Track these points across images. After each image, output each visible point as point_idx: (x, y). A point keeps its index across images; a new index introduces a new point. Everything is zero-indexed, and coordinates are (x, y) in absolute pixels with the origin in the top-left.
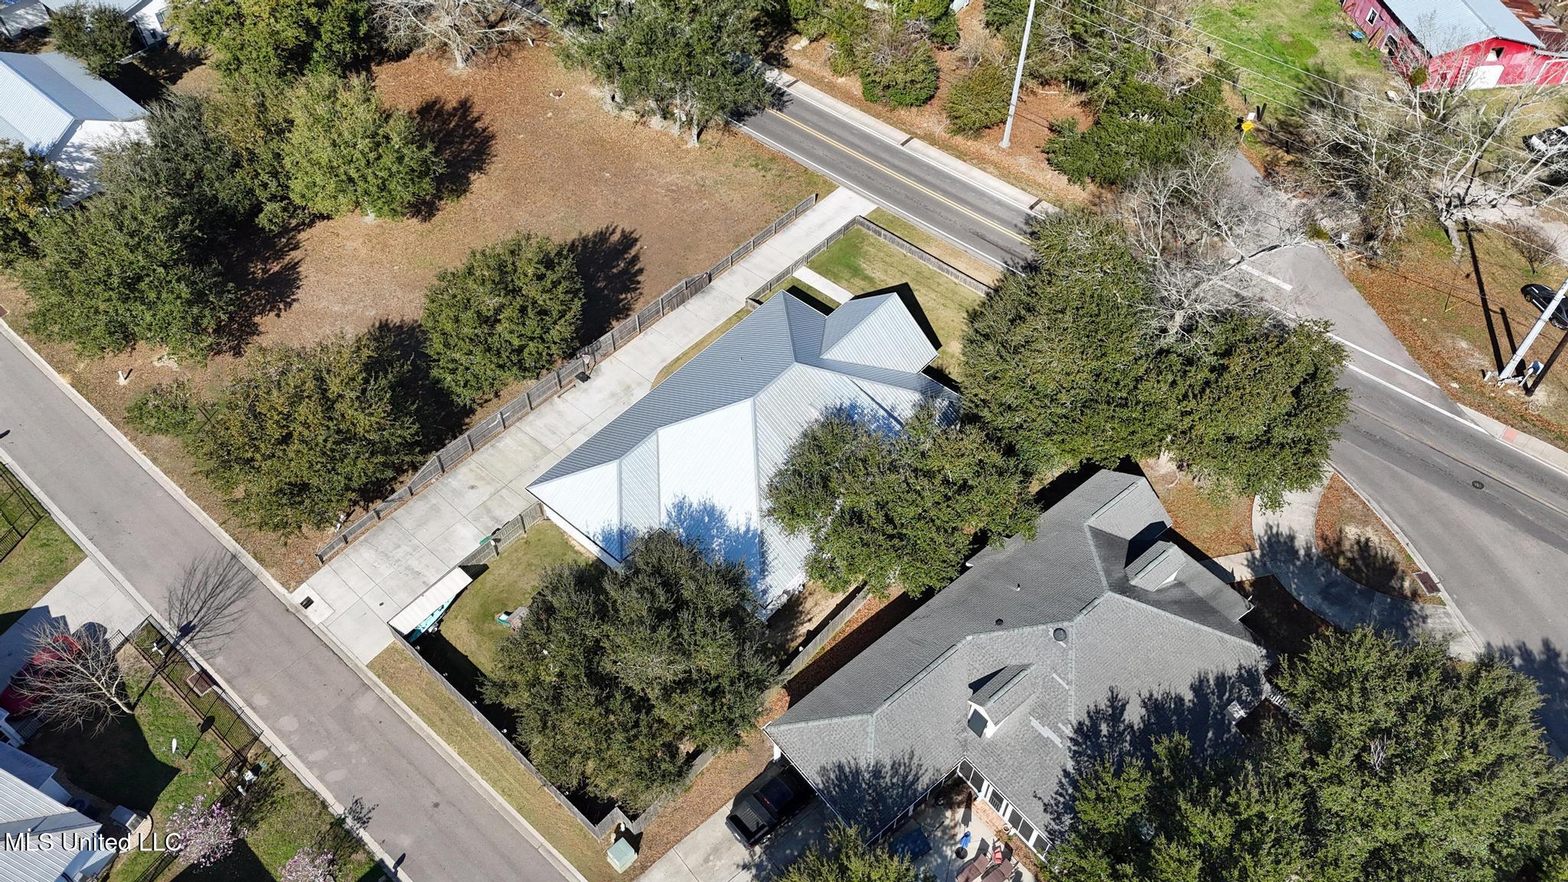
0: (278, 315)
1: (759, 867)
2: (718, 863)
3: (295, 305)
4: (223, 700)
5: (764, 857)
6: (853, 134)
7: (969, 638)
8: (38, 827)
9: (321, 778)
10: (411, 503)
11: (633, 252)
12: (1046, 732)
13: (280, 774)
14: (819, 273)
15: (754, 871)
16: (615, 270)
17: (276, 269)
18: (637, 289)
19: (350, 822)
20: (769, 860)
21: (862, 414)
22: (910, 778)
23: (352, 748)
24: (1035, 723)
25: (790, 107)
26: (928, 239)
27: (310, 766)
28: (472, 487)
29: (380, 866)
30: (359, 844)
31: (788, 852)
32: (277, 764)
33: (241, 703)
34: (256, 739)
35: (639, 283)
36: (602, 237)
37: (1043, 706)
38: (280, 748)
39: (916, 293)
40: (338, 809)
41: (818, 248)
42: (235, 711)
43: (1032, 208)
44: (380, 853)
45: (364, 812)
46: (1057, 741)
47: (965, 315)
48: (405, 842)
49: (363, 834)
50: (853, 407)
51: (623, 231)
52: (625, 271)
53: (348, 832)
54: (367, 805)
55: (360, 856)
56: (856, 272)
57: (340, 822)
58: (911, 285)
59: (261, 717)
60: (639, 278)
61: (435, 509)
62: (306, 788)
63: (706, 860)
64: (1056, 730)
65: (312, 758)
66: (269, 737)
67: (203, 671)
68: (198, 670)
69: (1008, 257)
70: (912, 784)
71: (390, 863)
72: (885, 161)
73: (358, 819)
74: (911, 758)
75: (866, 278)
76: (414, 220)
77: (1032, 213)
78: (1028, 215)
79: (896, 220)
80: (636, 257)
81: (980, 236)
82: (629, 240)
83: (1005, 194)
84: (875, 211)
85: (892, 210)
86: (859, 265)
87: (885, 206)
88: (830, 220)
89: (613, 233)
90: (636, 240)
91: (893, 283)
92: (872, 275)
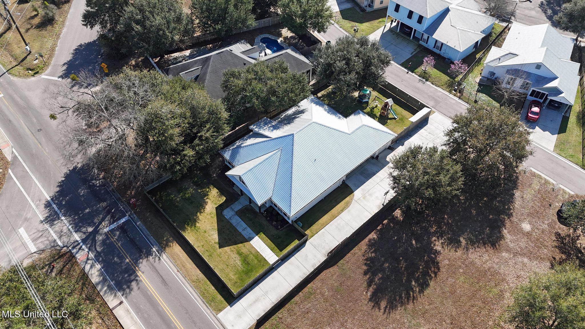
9: (437, 89)
13: (448, 90)
16: (380, 275)
18: (366, 260)
26: (195, 284)
27: (440, 91)
29: (413, 72)
30: (419, 76)
32: (450, 92)
34: (459, 98)
35: (365, 264)
36: (391, 307)
38: (451, 96)
39: (217, 240)
40: (428, 83)
43: (121, 303)
47: (197, 225)
49: (419, 78)
51: (379, 309)
52: (374, 274)
53: (424, 78)
54: (421, 83)
55: (418, 74)
56: (245, 260)
57: (427, 80)
58: (217, 246)
60: (365, 268)
62: (439, 87)
69: (156, 264)
71: (409, 72)
73: (422, 80)
75: (240, 254)
77: (123, 299)
78: (126, 297)
79: (210, 301)
80: (369, 285)
81: (164, 282)
82: (375, 299)
83: (132, 318)
84: (220, 310)
85: (209, 312)
86: (242, 264)
87: (212, 316)
88: (251, 305)
89: (386, 307)
90: (370, 300)
91: (227, 249)
92: (237, 256)
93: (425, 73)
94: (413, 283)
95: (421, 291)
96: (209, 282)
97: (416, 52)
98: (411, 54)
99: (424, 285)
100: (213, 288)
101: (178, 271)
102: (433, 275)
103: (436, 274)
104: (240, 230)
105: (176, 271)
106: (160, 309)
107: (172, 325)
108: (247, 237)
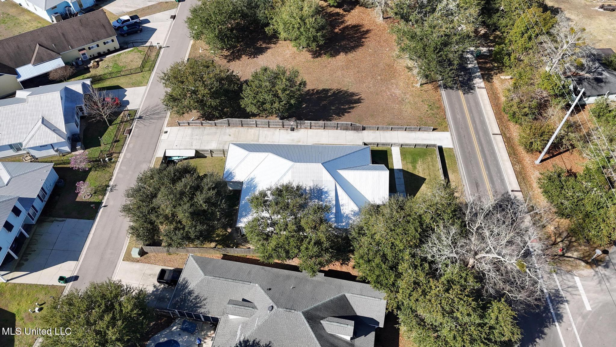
0: (249, 58)
1: (157, 290)
2: (151, 279)
3: (255, 59)
4: (126, 139)
5: (161, 289)
6: (480, 118)
7: (257, 285)
8: (55, 130)
9: (118, 173)
10: (213, 127)
11: (354, 105)
12: (239, 333)
13: (113, 165)
14: (401, 153)
15: (155, 289)
16: (342, 107)
17: (264, 46)
18: (341, 116)
19: (109, 189)
20: (161, 291)
21: (326, 197)
22: (199, 305)
23: (130, 173)
24: (240, 327)
25: (470, 95)
26: (456, 171)
27: (120, 168)
28: (230, 135)
29: (101, 203)
30: (105, 195)
31: (167, 294)
32: (115, 162)
33: (128, 143)
34: (120, 153)
35: (344, 115)
36: (353, 94)
37: (247, 324)
38: (120, 160)
39: (424, 185)
40: (111, 183)
41: (410, 145)
42: (124, 143)
43: (512, 191)
44: (104, 201)
45: (114, 189)
46: (238, 338)
48: (111, 203)
49: (108, 193)
50: (326, 192)
51: (360, 97)
52: (345, 109)
53: (106, 190)
54: (116, 188)
55: (101, 197)
56: (414, 162)
57: (108, 186)
58: (426, 180)
59: (127, 149)
60: (346, 114)
61: (216, 133)
62: (113, 173)
63: (150, 275)
64: (241, 335)
65: (122, 167)
66: (122, 156)
67: (131, 130)
68: (131, 128)
70: (198, 307)
71: (103, 205)
72: (479, 135)
73: (111, 189)
74: (204, 300)
75: (415, 168)
76: (311, 56)
77: (510, 193)
78: (507, 192)
79: (453, 157)
80: (353, 107)
81: (477, 185)
82: (359, 101)
83: (508, 179)
84: (450, 148)
85: (457, 153)
86: (418, 161)
87: (456, 149)
88: (429, 140)
89: (357, 96)
90: (360, 102)
91: (421, 175)
92: (418, 167)
93: (95, 193)
94: (329, 94)
95: (330, 90)
96: (447, 166)
97: (57, 219)
98: (65, 220)
99: (325, 91)
100: (446, 161)
101: (464, 186)
102: (315, 90)
103: (313, 90)
104: (403, 180)
105: (465, 187)
106: (487, 172)
107: (484, 160)
108: (402, 173)
